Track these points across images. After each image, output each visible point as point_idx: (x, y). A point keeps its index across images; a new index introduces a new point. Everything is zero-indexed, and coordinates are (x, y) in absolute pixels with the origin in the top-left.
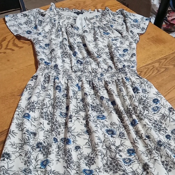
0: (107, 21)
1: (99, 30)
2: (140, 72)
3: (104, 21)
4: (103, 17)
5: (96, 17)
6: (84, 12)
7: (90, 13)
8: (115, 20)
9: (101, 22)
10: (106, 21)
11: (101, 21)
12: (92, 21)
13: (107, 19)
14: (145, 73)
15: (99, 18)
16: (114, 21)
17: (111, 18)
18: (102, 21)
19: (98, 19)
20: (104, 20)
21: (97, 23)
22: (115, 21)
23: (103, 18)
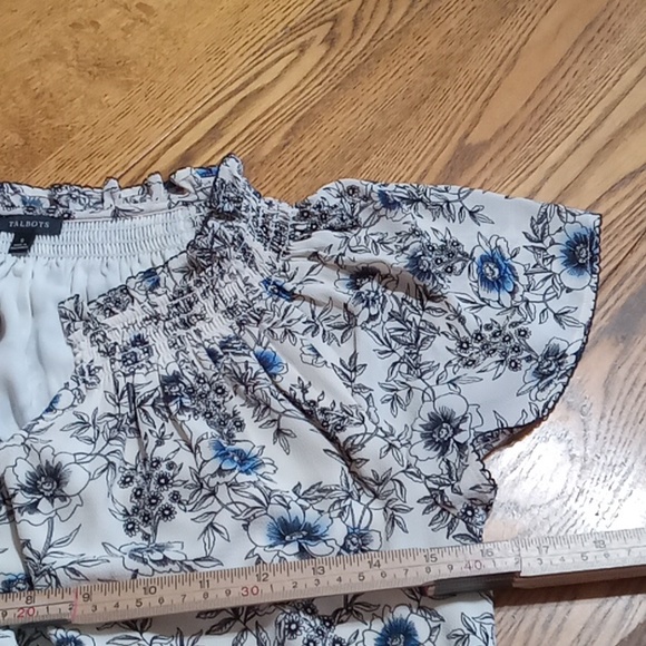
0: (231, 311)
1: (180, 428)
2: (330, 25)
3: (210, 314)
4: (199, 282)
5: (147, 284)
6: (70, 216)
7: (116, 214)
8: (289, 286)
9: (187, 324)
10: (222, 307)
11: (184, 314)
12: (119, 328)
13: (230, 289)
14: (356, 22)
15: (170, 284)
16: (283, 303)
17: (256, 280)
18: (197, 309)
19: (162, 302)
20: (209, 303)
21: (159, 341)
22: (291, 296)
23: (198, 291)
